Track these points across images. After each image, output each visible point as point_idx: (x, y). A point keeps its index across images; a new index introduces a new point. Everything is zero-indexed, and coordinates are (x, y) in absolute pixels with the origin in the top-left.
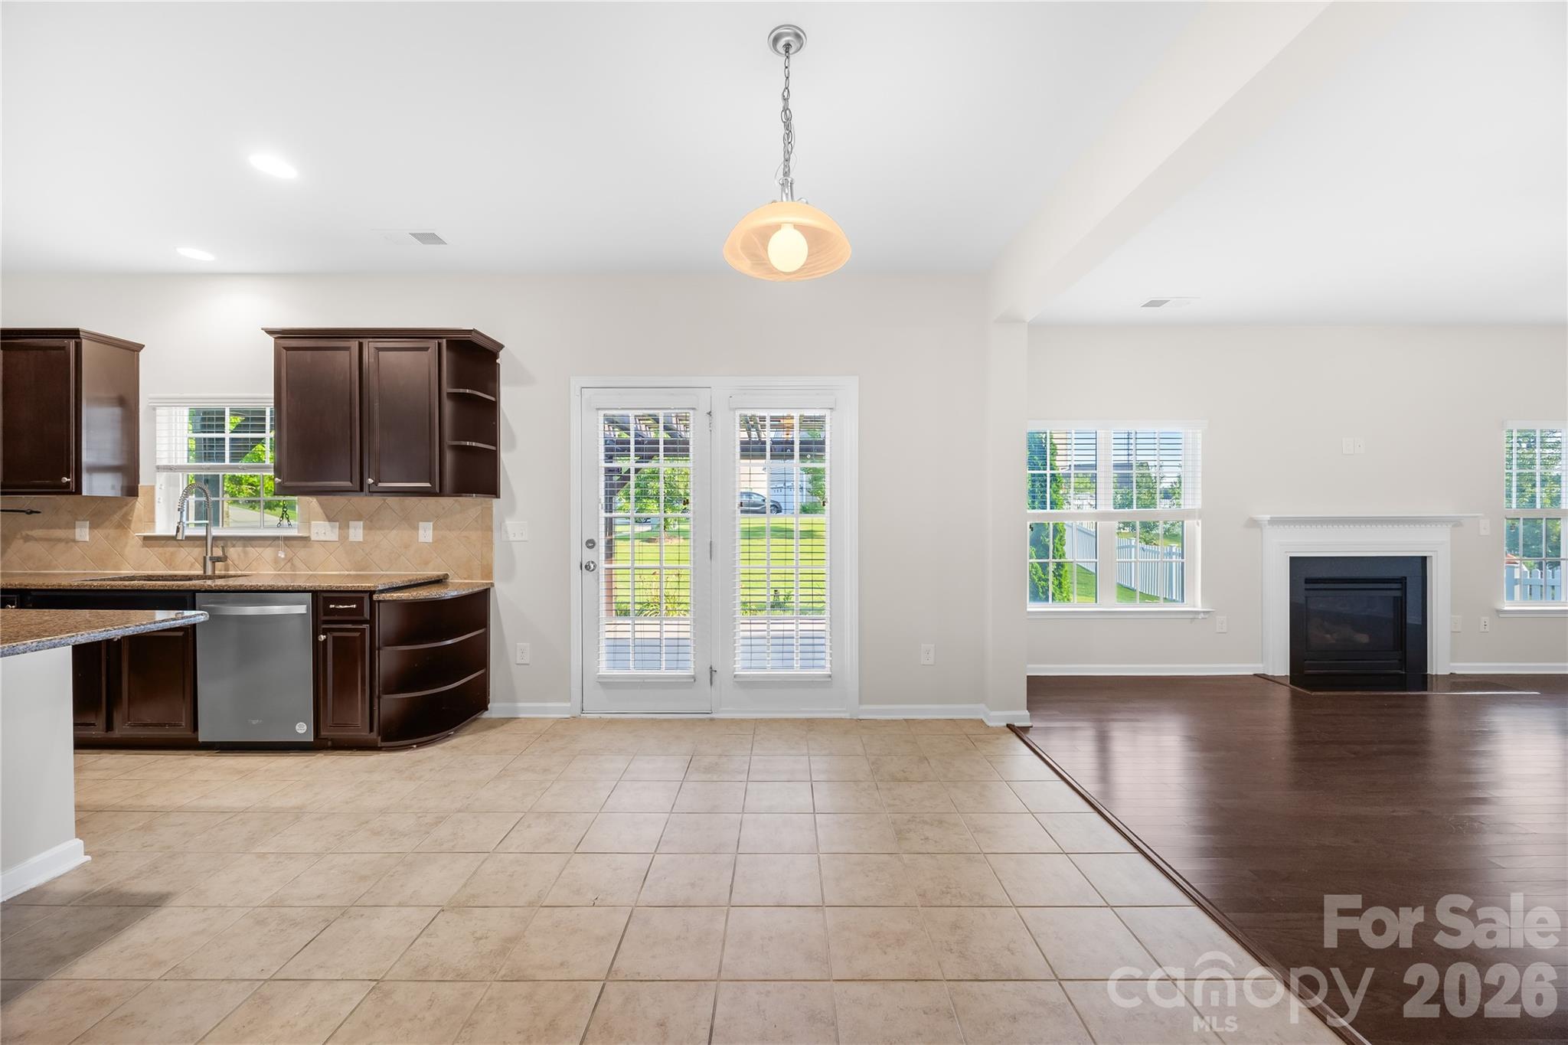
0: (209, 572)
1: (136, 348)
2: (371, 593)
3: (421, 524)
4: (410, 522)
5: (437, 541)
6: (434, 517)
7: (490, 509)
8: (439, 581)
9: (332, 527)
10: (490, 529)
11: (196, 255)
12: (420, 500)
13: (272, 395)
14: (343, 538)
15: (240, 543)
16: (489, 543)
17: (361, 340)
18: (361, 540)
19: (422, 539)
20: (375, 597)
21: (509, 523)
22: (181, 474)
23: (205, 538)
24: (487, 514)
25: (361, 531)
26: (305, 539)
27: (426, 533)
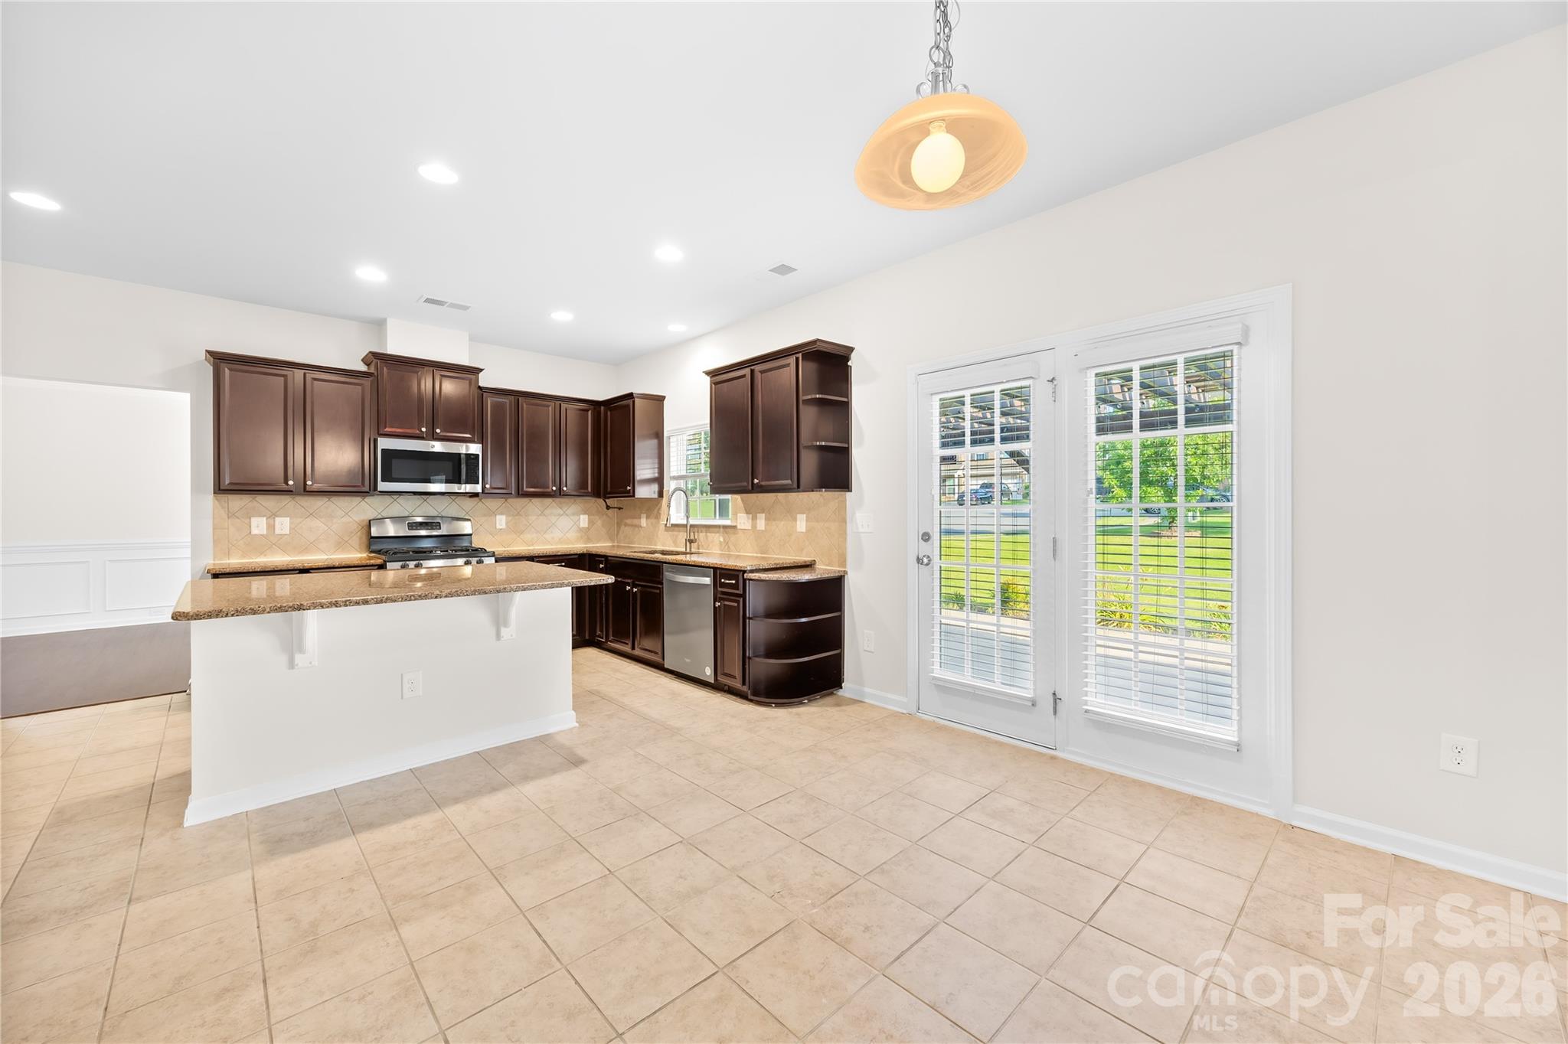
0: (688, 550)
1: (661, 399)
2: (744, 572)
3: (799, 516)
4: (791, 513)
5: (809, 530)
6: (807, 510)
7: (845, 501)
8: (808, 566)
9: (748, 518)
10: (844, 521)
11: (677, 328)
12: (798, 496)
13: (709, 422)
14: (754, 526)
15: (704, 530)
16: (843, 534)
17: (752, 368)
18: (763, 529)
19: (799, 530)
20: (745, 575)
21: (858, 515)
22: (682, 481)
23: (686, 526)
24: (842, 506)
25: (763, 521)
26: (735, 527)
27: (801, 524)
